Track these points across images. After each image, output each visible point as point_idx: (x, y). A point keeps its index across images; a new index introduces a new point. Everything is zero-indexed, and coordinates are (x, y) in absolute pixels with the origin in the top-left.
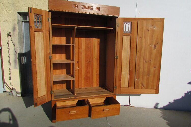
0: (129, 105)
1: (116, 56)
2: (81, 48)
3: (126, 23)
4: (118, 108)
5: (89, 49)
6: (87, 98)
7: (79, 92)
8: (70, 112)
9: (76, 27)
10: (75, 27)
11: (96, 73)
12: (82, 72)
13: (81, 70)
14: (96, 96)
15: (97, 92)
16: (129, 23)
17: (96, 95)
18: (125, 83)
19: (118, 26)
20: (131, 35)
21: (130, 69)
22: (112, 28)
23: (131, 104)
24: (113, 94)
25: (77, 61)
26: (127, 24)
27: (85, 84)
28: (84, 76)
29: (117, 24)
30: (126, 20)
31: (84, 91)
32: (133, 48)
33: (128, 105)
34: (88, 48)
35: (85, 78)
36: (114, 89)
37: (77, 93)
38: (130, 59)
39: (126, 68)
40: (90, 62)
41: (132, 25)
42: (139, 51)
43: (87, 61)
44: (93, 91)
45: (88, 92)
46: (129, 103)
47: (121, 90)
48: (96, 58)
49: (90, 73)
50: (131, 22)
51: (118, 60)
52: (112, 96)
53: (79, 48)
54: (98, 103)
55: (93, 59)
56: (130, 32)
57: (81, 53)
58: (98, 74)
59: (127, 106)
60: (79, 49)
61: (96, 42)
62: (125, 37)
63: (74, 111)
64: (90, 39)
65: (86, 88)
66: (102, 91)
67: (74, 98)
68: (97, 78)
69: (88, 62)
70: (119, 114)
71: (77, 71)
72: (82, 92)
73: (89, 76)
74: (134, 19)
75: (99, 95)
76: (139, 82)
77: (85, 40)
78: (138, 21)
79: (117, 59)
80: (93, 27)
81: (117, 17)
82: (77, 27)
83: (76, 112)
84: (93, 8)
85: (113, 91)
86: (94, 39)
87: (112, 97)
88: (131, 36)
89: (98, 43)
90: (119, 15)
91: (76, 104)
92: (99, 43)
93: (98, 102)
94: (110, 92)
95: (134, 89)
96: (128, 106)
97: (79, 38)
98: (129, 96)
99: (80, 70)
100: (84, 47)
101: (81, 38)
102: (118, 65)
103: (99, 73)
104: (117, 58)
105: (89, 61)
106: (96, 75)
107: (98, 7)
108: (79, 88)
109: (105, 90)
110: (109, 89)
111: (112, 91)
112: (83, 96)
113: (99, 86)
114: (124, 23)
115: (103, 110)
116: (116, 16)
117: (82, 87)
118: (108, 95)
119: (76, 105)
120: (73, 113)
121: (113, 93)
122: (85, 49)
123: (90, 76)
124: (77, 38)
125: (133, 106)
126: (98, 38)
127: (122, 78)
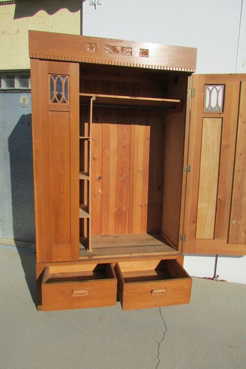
0: (214, 277)
1: (185, 166)
2: (108, 146)
3: (211, 88)
4: (186, 287)
5: (127, 150)
6: (116, 261)
7: (100, 245)
8: (74, 292)
9: (94, 99)
10: (92, 97)
11: (140, 203)
12: (109, 200)
13: (108, 196)
14: (138, 257)
15: (140, 247)
16: (218, 88)
17: (136, 255)
18: (206, 228)
19: (193, 94)
20: (222, 115)
21: (219, 197)
22: (179, 101)
23: (218, 276)
24: (176, 252)
25: (98, 176)
26: (214, 89)
27: (115, 228)
28: (113, 209)
29: (189, 91)
30: (212, 80)
31: (113, 242)
32: (228, 147)
33: (212, 276)
34: (124, 147)
35: (115, 213)
36: (180, 242)
37: (95, 247)
38: (219, 174)
39: (209, 193)
40: (128, 178)
41: (226, 92)
42: (241, 155)
43: (122, 175)
44: (133, 244)
45: (121, 245)
46: (213, 273)
47: (197, 244)
48: (141, 169)
49: (127, 202)
50: (224, 85)
51: (191, 175)
52: (174, 258)
53: (104, 147)
54: (141, 272)
55: (133, 171)
56: (221, 109)
57: (108, 159)
58: (145, 205)
59: (209, 279)
60: (103, 149)
61: (141, 133)
62: (207, 121)
63: (84, 290)
64: (129, 126)
65: (118, 235)
66: (153, 245)
67: (86, 258)
68: (142, 215)
69: (122, 178)
70: (188, 301)
71: (99, 197)
72: (106, 245)
73: (124, 209)
74: (232, 77)
75: (144, 254)
76: (239, 227)
77: (118, 129)
78: (241, 82)
79: (188, 173)
80: (133, 98)
81: (190, 74)
82: (96, 97)
83: (88, 292)
84: (132, 52)
85: (177, 246)
86: (137, 126)
87: (174, 260)
88: (222, 118)
89: (147, 137)
90: (194, 67)
91: (94, 271)
92: (149, 137)
93: (143, 270)
94: (171, 247)
95: (228, 243)
96: (213, 279)
97: (103, 124)
98: (214, 258)
99: (105, 197)
100: (113, 144)
101: (109, 124)
102: (190, 187)
103: (147, 203)
104: (188, 170)
105: (125, 176)
106: (140, 208)
107: (143, 50)
108: (103, 234)
109: (159, 242)
110: (169, 239)
111: (175, 246)
112: (108, 255)
113: (148, 233)
114: (206, 86)
115: (151, 292)
116: (189, 71)
117: (110, 234)
118: (164, 256)
119: (92, 274)
120: (81, 294)
121: (177, 250)
122: (118, 149)
123: (127, 210)
124: (99, 125)
125: (223, 280)
126: (146, 124)
127: (198, 217)
